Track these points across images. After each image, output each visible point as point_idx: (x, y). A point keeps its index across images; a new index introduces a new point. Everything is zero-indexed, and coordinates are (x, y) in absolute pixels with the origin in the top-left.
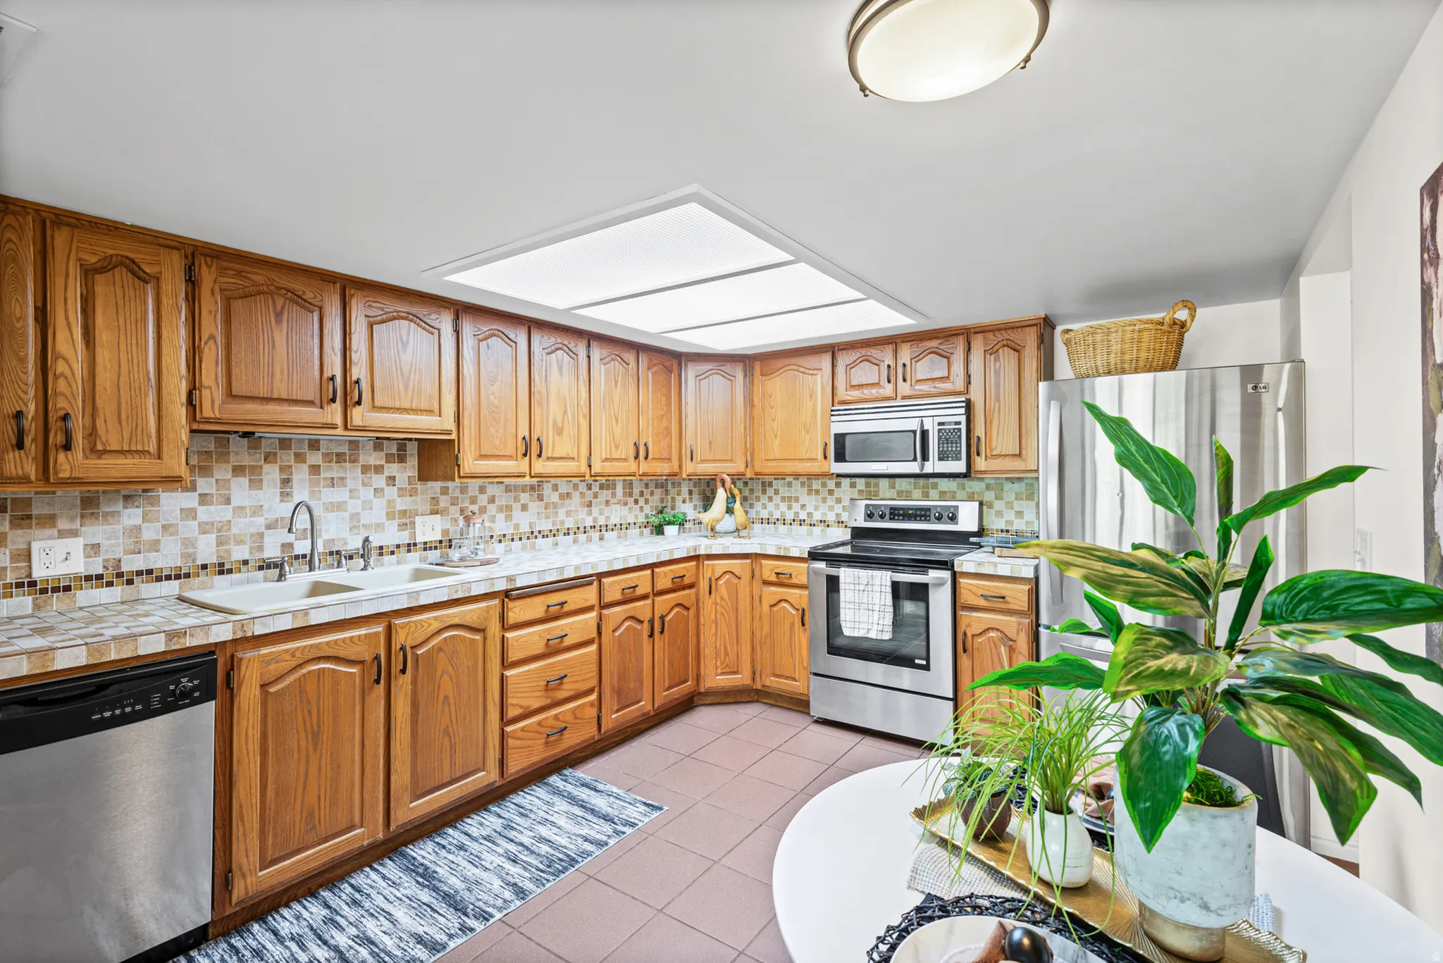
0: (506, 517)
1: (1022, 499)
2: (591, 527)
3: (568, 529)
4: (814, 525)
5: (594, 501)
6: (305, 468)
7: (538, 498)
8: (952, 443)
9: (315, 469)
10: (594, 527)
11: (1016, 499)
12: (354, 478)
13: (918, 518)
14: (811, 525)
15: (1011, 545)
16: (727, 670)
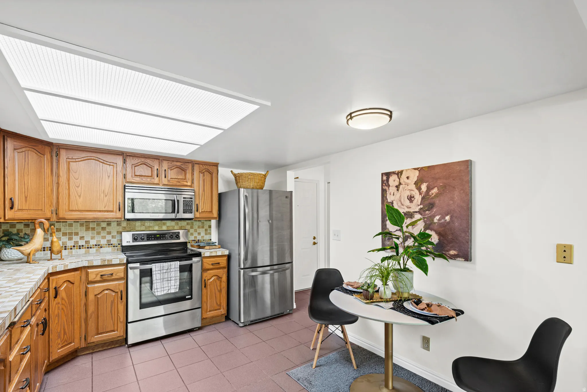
1: (200, 228)
4: (91, 248)
8: (189, 206)
11: (198, 228)
13: (162, 238)
14: (88, 248)
15: (211, 245)
16: (66, 343)
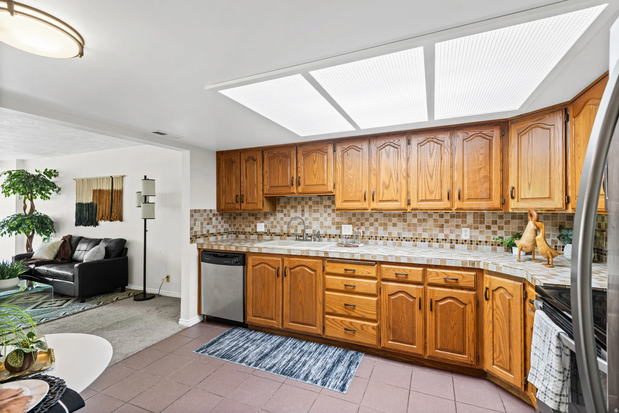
0: (384, 229)
2: (443, 240)
3: (424, 239)
5: (445, 225)
6: (308, 206)
7: (403, 220)
9: (310, 207)
10: (446, 240)
12: (321, 210)
16: (501, 365)
